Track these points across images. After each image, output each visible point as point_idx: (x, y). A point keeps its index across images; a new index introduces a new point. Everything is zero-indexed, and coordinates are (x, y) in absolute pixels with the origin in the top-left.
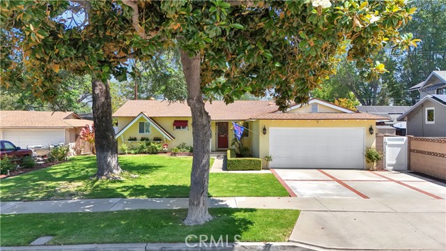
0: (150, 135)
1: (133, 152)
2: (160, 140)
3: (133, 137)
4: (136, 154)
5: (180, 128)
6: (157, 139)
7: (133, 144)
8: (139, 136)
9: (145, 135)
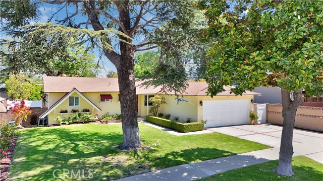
0: (80, 107)
1: (67, 123)
2: (88, 111)
3: (64, 109)
4: (69, 124)
5: (104, 101)
6: (86, 111)
7: (64, 116)
8: (70, 108)
9: (75, 107)
